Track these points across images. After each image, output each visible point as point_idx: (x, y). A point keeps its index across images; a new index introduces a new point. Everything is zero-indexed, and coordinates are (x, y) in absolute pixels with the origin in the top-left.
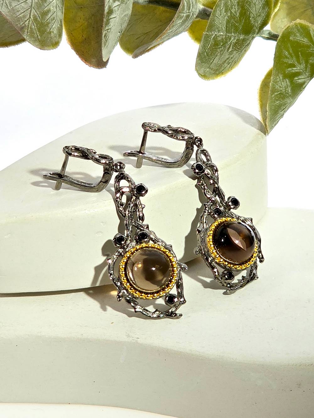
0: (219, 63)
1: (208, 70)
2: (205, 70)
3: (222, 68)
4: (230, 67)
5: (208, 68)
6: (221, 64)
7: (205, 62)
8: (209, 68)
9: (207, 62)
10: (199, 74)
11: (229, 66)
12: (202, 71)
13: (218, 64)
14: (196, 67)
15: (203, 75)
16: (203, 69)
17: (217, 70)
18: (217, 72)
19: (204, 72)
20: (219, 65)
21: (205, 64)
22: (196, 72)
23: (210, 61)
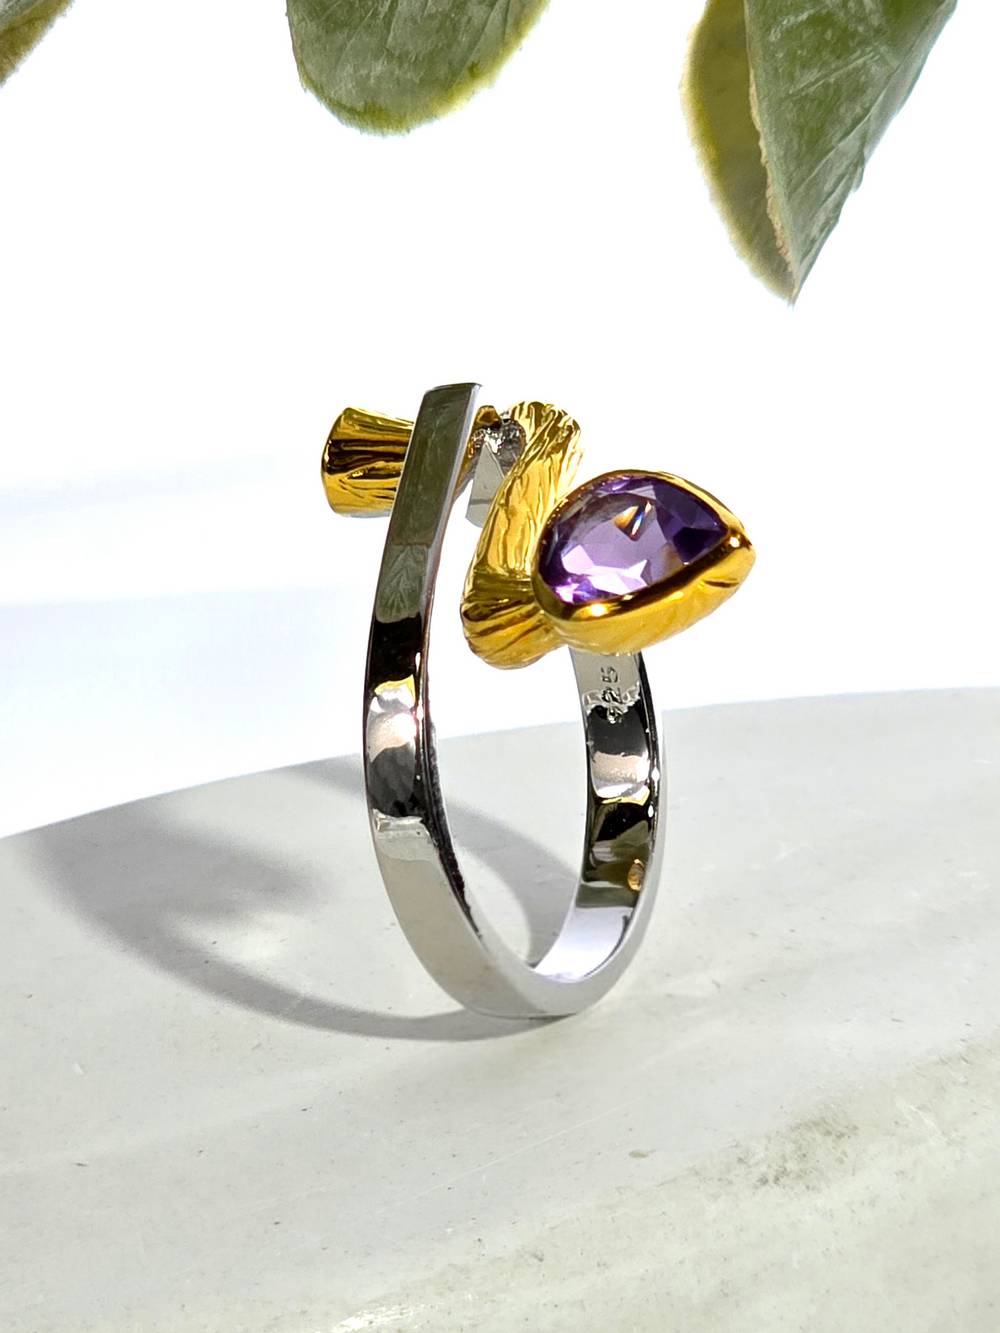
0: (431, 7)
1: (379, 68)
2: (364, 72)
3: (464, 39)
4: (505, 20)
5: (376, 58)
6: (446, 16)
7: (346, 25)
8: (382, 51)
9: (362, 19)
10: (338, 107)
11: (496, 15)
12: (345, 89)
13: (431, 17)
14: (301, 63)
15: (360, 106)
16: (349, 69)
17: (431, 58)
18: (443, 71)
19: (362, 84)
20: (436, 23)
21: (349, 37)
22: (310, 97)
23: (375, 14)
